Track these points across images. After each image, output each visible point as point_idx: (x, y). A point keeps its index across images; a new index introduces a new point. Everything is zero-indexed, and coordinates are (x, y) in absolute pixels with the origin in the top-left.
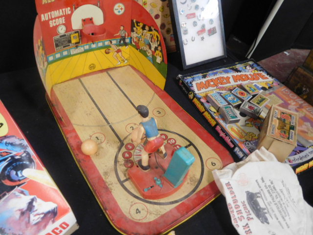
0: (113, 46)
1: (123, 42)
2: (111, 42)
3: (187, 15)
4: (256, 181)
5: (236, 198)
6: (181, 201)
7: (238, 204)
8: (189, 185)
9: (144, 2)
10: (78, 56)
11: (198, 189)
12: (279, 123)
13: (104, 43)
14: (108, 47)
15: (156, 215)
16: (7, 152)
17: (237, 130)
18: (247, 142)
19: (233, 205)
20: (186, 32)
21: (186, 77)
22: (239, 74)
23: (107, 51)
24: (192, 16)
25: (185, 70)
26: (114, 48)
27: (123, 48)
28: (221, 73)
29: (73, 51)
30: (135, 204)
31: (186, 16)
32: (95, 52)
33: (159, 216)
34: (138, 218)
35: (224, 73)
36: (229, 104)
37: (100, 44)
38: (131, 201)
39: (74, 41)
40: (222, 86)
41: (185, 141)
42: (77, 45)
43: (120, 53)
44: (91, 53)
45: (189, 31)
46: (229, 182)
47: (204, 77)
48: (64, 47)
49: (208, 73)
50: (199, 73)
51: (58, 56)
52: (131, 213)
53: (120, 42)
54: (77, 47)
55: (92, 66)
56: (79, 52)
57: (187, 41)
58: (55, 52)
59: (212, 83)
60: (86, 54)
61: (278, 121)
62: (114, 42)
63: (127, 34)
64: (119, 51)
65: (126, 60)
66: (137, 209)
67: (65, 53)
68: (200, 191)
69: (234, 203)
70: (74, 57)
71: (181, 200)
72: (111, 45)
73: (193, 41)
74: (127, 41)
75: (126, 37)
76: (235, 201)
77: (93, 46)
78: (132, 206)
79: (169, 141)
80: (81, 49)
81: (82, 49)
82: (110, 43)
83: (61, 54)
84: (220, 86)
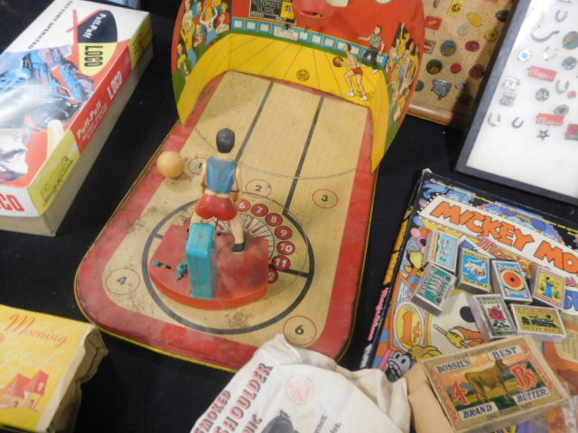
0: (350, 57)
1: (370, 58)
2: (350, 49)
3: (533, 67)
4: (323, 418)
5: (252, 401)
6: (186, 325)
7: (244, 411)
8: (227, 319)
9: (455, 6)
10: (286, 44)
11: (228, 337)
12: (487, 371)
13: (335, 44)
14: (341, 54)
15: (134, 305)
16: (66, 91)
17: (414, 324)
18: (407, 358)
19: (232, 403)
20: (508, 101)
21: (437, 179)
22: (567, 249)
23: (337, 60)
24: (545, 76)
25: (457, 172)
26: (350, 62)
27: (367, 70)
28: (523, 221)
29: (278, 32)
30: (132, 270)
31: (529, 69)
32: (317, 51)
33: (134, 310)
34: (111, 287)
35: (529, 225)
36: (457, 274)
37: (329, 43)
38: (133, 262)
39: (285, 14)
40: (496, 242)
41: (308, 264)
42: (288, 24)
43: (358, 76)
44: (308, 50)
45: (517, 103)
46: (271, 368)
47: (476, 203)
48: (266, 16)
49: (491, 202)
50: (473, 191)
51: (251, 26)
52: (113, 273)
53: (366, 55)
54: (287, 27)
55: (303, 74)
56: (288, 37)
57: (499, 120)
58: (247, 16)
59: (478, 223)
60: (299, 47)
61: (492, 364)
62: (355, 50)
63: (383, 46)
64: (358, 71)
65: (366, 95)
66: (125, 278)
67: (264, 28)
68: (225, 341)
69: (239, 401)
70: (277, 42)
71: (187, 323)
72: (348, 53)
73: (514, 125)
74: (380, 60)
75: (380, 53)
76: (245, 402)
77: (317, 39)
78: (125, 268)
79: (283, 245)
80: (293, 34)
81: (296, 35)
82: (346, 48)
83: (258, 26)
84: (491, 238)
